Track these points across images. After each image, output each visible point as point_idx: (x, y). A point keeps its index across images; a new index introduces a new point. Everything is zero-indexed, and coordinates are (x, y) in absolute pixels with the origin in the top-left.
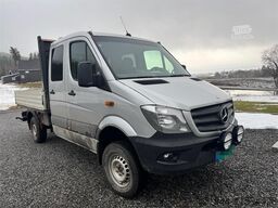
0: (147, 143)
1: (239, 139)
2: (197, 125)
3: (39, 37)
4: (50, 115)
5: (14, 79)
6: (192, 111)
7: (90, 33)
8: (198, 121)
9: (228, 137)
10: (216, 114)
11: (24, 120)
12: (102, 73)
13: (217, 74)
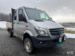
0: (35, 38)
1: (65, 40)
2: (51, 34)
3: (12, 8)
4: (13, 29)
5: (9, 21)
6: (50, 30)
7: (24, 7)
8: (51, 33)
9: (61, 39)
10: (58, 31)
11: (8, 31)
12: (25, 18)
13: (64, 23)
